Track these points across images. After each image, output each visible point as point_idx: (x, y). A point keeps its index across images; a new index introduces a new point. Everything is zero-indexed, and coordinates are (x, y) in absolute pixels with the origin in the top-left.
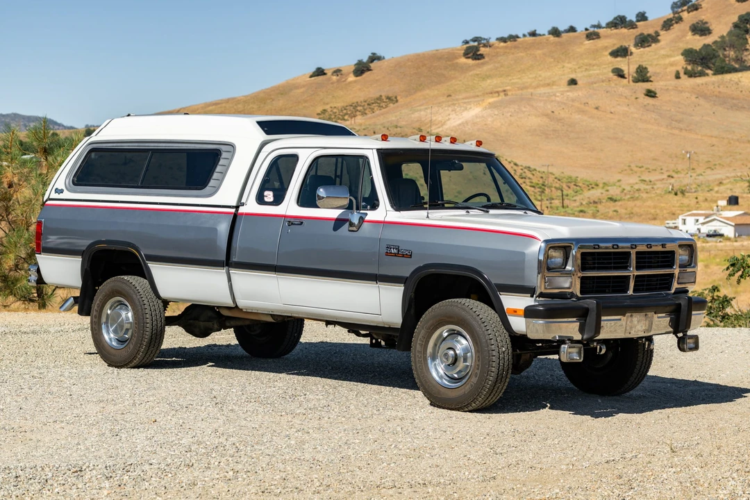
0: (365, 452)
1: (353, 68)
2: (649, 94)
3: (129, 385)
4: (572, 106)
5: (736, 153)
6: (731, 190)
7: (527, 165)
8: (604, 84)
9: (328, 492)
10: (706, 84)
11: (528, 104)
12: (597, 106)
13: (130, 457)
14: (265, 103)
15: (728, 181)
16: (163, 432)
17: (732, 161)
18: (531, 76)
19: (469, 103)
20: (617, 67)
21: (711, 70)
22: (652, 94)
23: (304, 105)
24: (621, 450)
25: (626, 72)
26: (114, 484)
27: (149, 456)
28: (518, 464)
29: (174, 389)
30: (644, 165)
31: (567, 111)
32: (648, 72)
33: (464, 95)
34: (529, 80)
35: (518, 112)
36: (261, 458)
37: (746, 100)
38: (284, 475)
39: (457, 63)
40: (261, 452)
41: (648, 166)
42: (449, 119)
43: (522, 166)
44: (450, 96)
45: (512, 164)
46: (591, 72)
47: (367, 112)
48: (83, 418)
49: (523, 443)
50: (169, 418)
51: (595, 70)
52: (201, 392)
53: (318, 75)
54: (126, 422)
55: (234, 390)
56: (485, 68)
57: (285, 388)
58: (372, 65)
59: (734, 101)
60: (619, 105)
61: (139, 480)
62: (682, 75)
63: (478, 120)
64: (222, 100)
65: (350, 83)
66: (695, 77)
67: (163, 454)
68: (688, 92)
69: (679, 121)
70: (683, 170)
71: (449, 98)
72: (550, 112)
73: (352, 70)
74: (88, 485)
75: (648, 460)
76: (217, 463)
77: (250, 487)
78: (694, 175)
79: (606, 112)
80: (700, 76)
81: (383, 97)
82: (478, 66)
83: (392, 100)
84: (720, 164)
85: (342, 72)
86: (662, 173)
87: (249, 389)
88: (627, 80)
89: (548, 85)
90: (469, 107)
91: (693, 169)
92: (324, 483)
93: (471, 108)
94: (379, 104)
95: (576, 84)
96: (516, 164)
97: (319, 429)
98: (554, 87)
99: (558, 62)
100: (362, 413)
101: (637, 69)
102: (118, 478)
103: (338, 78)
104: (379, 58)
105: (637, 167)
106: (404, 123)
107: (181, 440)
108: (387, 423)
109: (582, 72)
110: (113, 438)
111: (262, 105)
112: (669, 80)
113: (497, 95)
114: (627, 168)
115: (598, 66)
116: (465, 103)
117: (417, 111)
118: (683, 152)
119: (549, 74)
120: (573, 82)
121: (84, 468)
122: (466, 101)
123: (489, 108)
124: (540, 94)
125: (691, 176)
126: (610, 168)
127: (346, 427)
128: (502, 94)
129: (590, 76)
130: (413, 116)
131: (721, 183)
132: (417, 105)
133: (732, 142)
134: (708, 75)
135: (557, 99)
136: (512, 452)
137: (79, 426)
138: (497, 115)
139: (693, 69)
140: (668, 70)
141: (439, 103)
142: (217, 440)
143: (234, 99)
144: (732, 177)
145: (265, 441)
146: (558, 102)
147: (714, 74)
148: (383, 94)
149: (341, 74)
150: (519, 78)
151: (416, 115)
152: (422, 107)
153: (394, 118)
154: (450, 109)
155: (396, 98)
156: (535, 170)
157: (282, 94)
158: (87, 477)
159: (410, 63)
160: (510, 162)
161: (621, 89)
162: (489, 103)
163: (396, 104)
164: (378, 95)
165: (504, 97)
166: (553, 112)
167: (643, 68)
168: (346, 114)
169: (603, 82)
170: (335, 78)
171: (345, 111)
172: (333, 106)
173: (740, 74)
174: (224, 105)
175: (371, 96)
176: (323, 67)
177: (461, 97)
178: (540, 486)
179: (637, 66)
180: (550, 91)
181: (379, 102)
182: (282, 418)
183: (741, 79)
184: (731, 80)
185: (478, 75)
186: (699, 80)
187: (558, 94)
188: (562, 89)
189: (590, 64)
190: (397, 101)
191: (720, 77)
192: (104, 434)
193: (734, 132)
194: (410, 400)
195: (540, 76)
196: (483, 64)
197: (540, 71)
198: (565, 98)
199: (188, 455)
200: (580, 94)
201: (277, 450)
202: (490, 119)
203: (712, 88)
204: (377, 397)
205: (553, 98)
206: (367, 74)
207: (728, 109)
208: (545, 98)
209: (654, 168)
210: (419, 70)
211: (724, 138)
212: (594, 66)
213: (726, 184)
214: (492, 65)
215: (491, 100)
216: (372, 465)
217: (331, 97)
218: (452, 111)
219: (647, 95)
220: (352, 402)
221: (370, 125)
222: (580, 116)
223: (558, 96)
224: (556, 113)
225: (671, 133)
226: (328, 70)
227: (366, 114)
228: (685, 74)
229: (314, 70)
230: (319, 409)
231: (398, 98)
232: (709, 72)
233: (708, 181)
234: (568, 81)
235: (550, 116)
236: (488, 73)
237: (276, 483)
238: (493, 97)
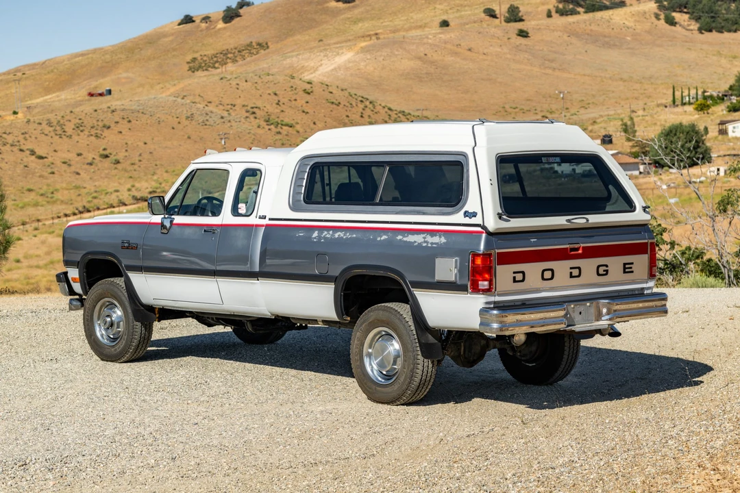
0: (264, 436)
1: (222, 15)
2: (522, 34)
3: (48, 379)
4: (445, 48)
5: (609, 91)
6: (605, 128)
7: (402, 110)
8: (476, 25)
9: (237, 474)
10: (578, 23)
11: (401, 48)
12: (470, 47)
13: (64, 449)
14: (133, 53)
15: (602, 119)
16: (88, 424)
17: (604, 100)
18: (403, 18)
19: (341, 48)
20: (488, 7)
21: (582, 7)
22: (524, 34)
23: (173, 54)
24: (480, 424)
25: (497, 12)
26: (57, 476)
27: (80, 448)
28: (393, 441)
29: (89, 380)
30: (518, 106)
31: (440, 53)
32: (520, 11)
33: (335, 40)
34: (401, 23)
35: (390, 56)
36: (176, 445)
37: (618, 37)
38: (198, 461)
39: (327, 7)
40: (175, 440)
41: (522, 107)
42: (321, 65)
43: (396, 110)
44: (321, 40)
45: (386, 109)
46: (463, 13)
47: (237, 59)
48: (14, 413)
49: (397, 421)
50: (90, 410)
51: (467, 11)
52: (114, 383)
53: (186, 23)
54: (53, 415)
55: (142, 380)
56: (356, 11)
57: (188, 376)
58: (241, 11)
59: (607, 39)
60: (491, 45)
61: (77, 471)
62: (553, 13)
63: (351, 65)
64: (88, 51)
65: (220, 29)
66: (567, 15)
67: (92, 446)
68: (561, 31)
69: (552, 61)
70: (557, 110)
71: (321, 43)
72: (422, 55)
73: (221, 17)
74: (34, 477)
75: (502, 432)
76: (139, 452)
77: (171, 473)
78: (568, 115)
79: (478, 53)
80: (571, 14)
81: (254, 44)
82: (349, 9)
83: (263, 46)
84: (593, 103)
85: (211, 19)
86: (536, 113)
87: (157, 378)
88: (499, 20)
89: (420, 27)
90: (341, 51)
91: (567, 109)
92: (232, 467)
93: (343, 53)
94: (250, 50)
95: (448, 25)
96: (390, 109)
97: (222, 416)
98: (427, 29)
99: (429, 3)
100: (258, 398)
101: (509, 9)
102: (58, 470)
103: (207, 25)
104: (248, 4)
105: (511, 108)
106: (276, 70)
107: (105, 432)
108: (280, 407)
109: (453, 13)
110: (46, 432)
111: (130, 55)
112: (540, 19)
113: (368, 39)
114: (501, 109)
115: (469, 6)
116: (337, 48)
117: (289, 57)
118: (557, 92)
119: (421, 16)
120: (445, 24)
121: (28, 461)
122: (338, 46)
123: (362, 52)
124: (412, 37)
125: (565, 116)
126: (485, 110)
127: (245, 412)
128: (374, 38)
129: (461, 17)
130: (285, 62)
131: (594, 122)
132: (289, 50)
133: (605, 80)
134: (579, 13)
135: (430, 41)
136: (388, 430)
137: (13, 422)
138: (370, 59)
139: (564, 8)
140: (540, 9)
141: (311, 49)
142: (136, 430)
143: (102, 49)
144: (605, 116)
145: (177, 429)
146: (431, 45)
147: (586, 12)
148: (254, 41)
149: (210, 21)
150: (391, 21)
151: (288, 61)
152: (294, 54)
153: (265, 66)
154: (322, 54)
155: (267, 44)
156: (409, 114)
157: (150, 43)
158: (32, 470)
159: (279, 9)
160: (384, 107)
161: (493, 29)
162: (362, 47)
163: (267, 51)
164: (248, 42)
165: (376, 41)
166: (426, 55)
167: (514, 7)
168: (217, 62)
169: (475, 22)
170: (203, 25)
171: (215, 59)
172: (203, 54)
173: (610, 12)
174: (90, 55)
175: (241, 42)
176: (192, 15)
177: (332, 41)
178: (412, 461)
179: (508, 6)
180: (422, 33)
181: (249, 48)
182: (189, 406)
183: (612, 17)
184: (602, 18)
185: (349, 18)
186: (571, 19)
187: (430, 37)
188: (434, 32)
189: (461, 5)
190: (268, 47)
191: (591, 15)
192: (36, 429)
193: (606, 70)
194: (298, 384)
195: (412, 18)
196: (353, 7)
197: (411, 13)
198: (438, 40)
199: (114, 446)
200: (452, 35)
201: (189, 438)
202: (362, 64)
203: (584, 26)
204: (270, 381)
205: (425, 40)
206: (237, 20)
207: (600, 47)
208: (417, 41)
209: (528, 108)
210: (289, 15)
211: (596, 77)
212: (465, 6)
213: (600, 123)
214: (363, 8)
215: (363, 44)
216: (270, 448)
217: (200, 44)
218: (324, 56)
219: (519, 35)
220: (248, 387)
221: (241, 73)
222: (453, 58)
223: (430, 39)
224: (429, 55)
225: (545, 74)
226: (197, 16)
227: (237, 61)
228: (557, 12)
229: (182, 17)
230: (220, 396)
231: (269, 44)
232: (581, 10)
233: (582, 120)
234: (440, 23)
235: (423, 59)
236: (359, 17)
237: (192, 468)
238: (365, 41)
